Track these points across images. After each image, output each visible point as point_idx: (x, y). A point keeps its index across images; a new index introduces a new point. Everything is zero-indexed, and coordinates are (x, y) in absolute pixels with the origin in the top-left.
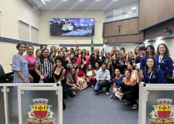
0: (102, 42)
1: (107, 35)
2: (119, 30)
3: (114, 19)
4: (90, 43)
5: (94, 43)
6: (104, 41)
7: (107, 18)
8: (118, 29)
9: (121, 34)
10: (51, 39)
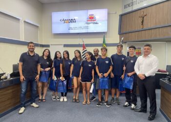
1: (124, 31)
2: (143, 22)
3: (135, 7)
4: (102, 42)
6: (120, 39)
7: (125, 7)
8: (140, 20)
9: (145, 28)
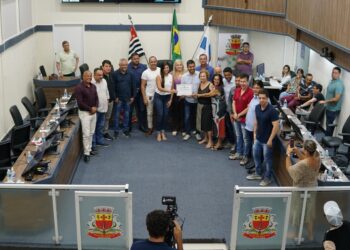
0: (200, 21)
4: (170, 22)
5: (179, 23)
10: (63, 10)
